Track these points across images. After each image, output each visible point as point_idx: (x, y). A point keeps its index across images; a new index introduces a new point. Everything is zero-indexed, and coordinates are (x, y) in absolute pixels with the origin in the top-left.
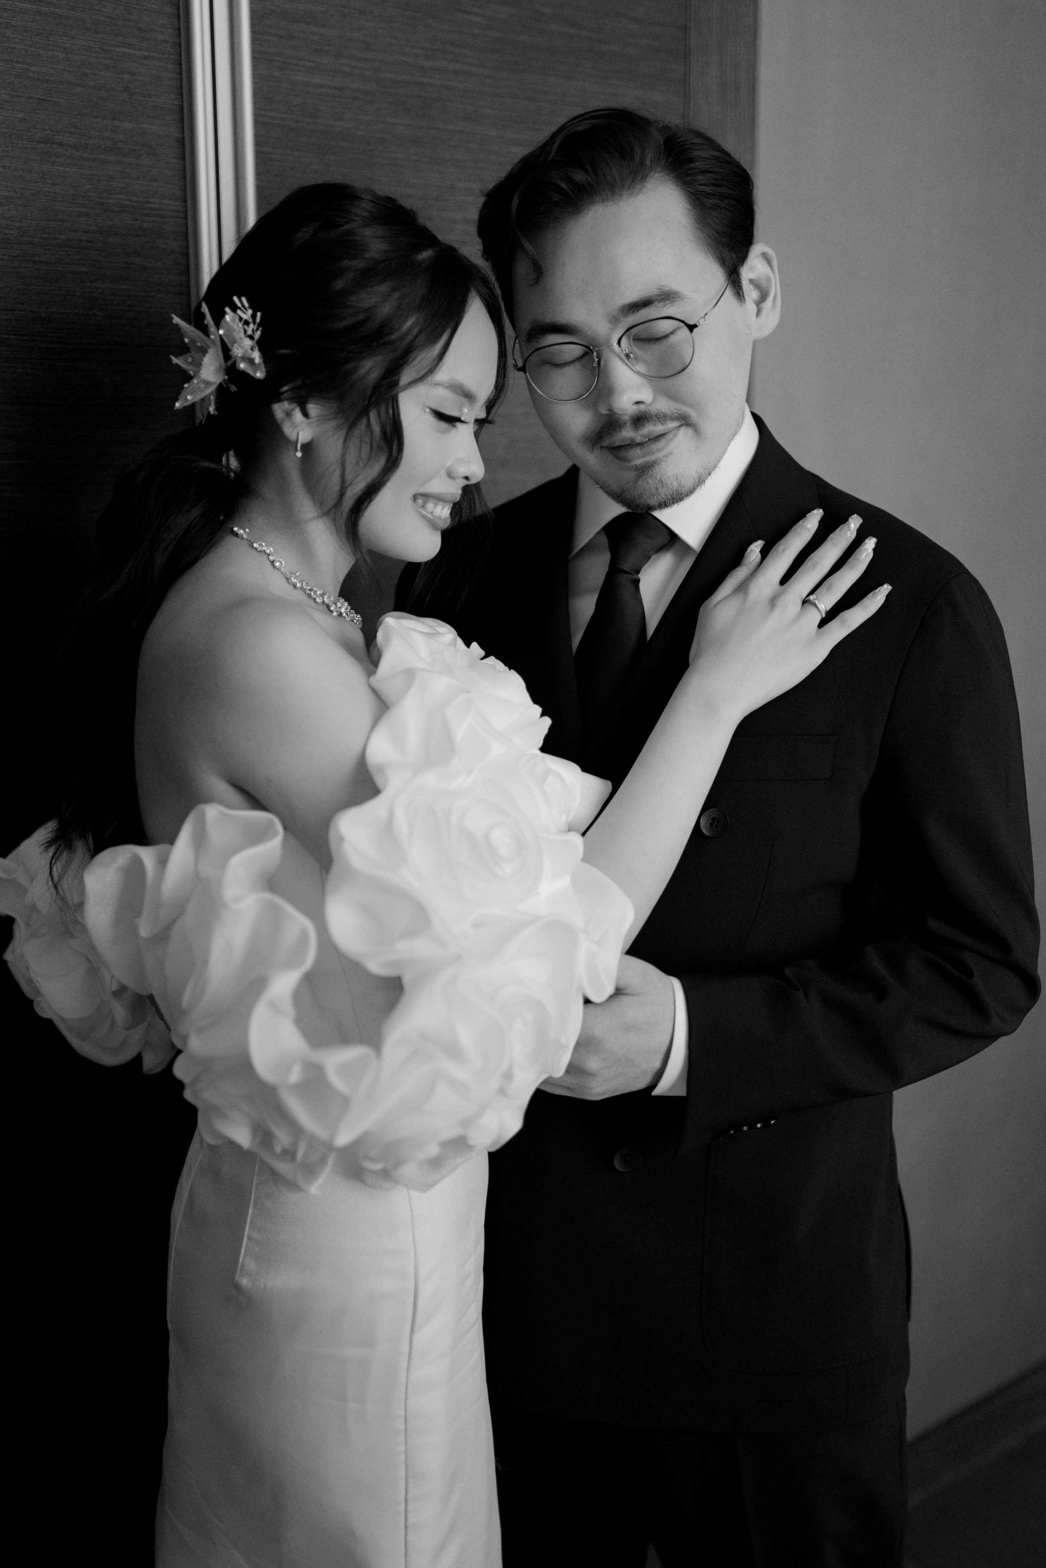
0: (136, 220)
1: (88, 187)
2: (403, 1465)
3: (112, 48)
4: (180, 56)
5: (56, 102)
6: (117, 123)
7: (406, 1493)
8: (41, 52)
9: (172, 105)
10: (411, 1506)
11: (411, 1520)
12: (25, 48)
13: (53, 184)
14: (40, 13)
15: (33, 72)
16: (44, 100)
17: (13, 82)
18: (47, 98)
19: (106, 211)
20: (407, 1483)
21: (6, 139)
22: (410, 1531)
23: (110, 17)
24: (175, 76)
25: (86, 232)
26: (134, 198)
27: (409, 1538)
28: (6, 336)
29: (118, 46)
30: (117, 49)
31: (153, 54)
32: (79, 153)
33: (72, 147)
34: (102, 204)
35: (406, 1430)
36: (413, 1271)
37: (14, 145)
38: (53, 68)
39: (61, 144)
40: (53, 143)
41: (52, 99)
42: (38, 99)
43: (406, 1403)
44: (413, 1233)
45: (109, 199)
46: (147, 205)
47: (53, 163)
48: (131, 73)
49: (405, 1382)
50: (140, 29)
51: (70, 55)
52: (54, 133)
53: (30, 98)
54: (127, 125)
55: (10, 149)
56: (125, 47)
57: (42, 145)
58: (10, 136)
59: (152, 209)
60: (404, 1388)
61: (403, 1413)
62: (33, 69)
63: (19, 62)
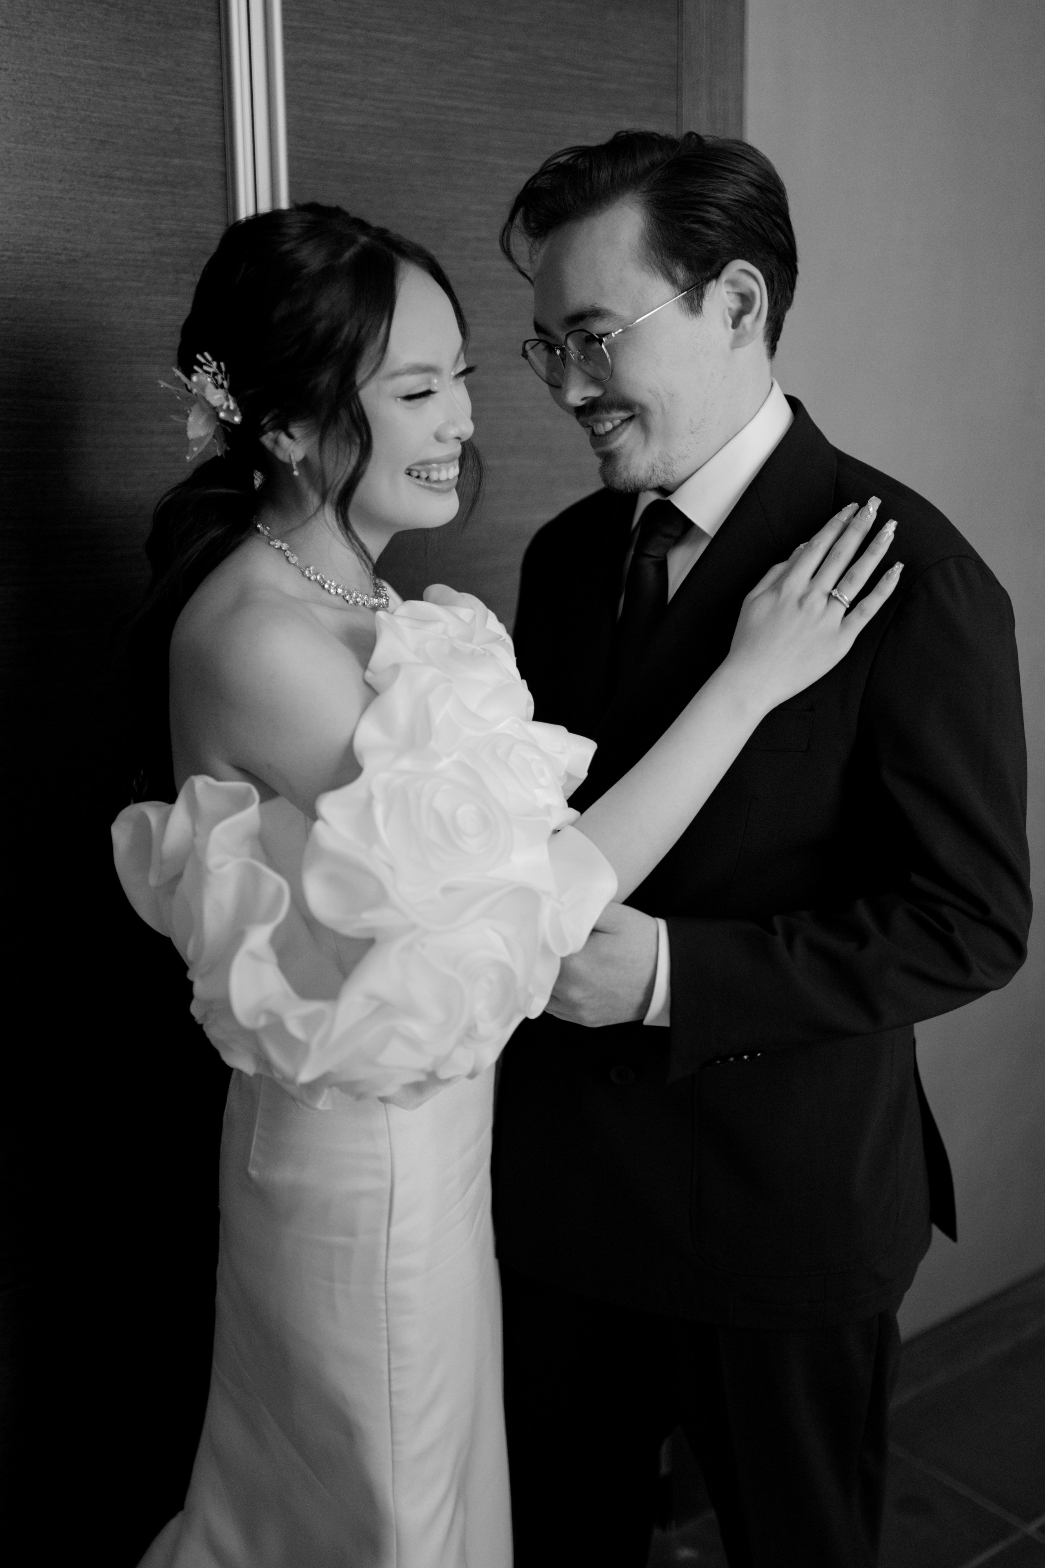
1: (142, 214)
2: (386, 1339)
3: (164, 96)
4: (223, 101)
5: (114, 143)
6: (167, 160)
7: (389, 1364)
8: (103, 101)
9: (215, 143)
10: (394, 1375)
11: (394, 1388)
12: (89, 98)
13: (113, 213)
14: (101, 67)
15: (95, 118)
16: (105, 141)
17: (78, 126)
18: (107, 140)
19: (158, 235)
20: (389, 1355)
21: (72, 175)
22: (393, 1398)
23: (161, 70)
24: (218, 118)
25: (141, 253)
26: (183, 224)
27: (394, 1403)
29: (169, 94)
30: (167, 97)
31: (200, 100)
32: (135, 186)
33: (128, 181)
34: (154, 229)
35: (387, 1310)
36: (390, 1172)
37: (79, 180)
38: (113, 114)
39: (119, 179)
40: (112, 178)
41: (110, 140)
42: (100, 141)
43: (386, 1287)
44: (390, 1139)
45: (161, 224)
46: (194, 229)
47: (112, 195)
48: (180, 117)
49: (384, 1269)
50: (188, 79)
51: (127, 103)
52: (112, 169)
53: (92, 139)
54: (176, 161)
55: (75, 183)
56: (175, 95)
57: (102, 180)
58: (76, 172)
59: (199, 232)
60: (384, 1274)
61: (384, 1295)
62: (95, 115)
63: (83, 110)
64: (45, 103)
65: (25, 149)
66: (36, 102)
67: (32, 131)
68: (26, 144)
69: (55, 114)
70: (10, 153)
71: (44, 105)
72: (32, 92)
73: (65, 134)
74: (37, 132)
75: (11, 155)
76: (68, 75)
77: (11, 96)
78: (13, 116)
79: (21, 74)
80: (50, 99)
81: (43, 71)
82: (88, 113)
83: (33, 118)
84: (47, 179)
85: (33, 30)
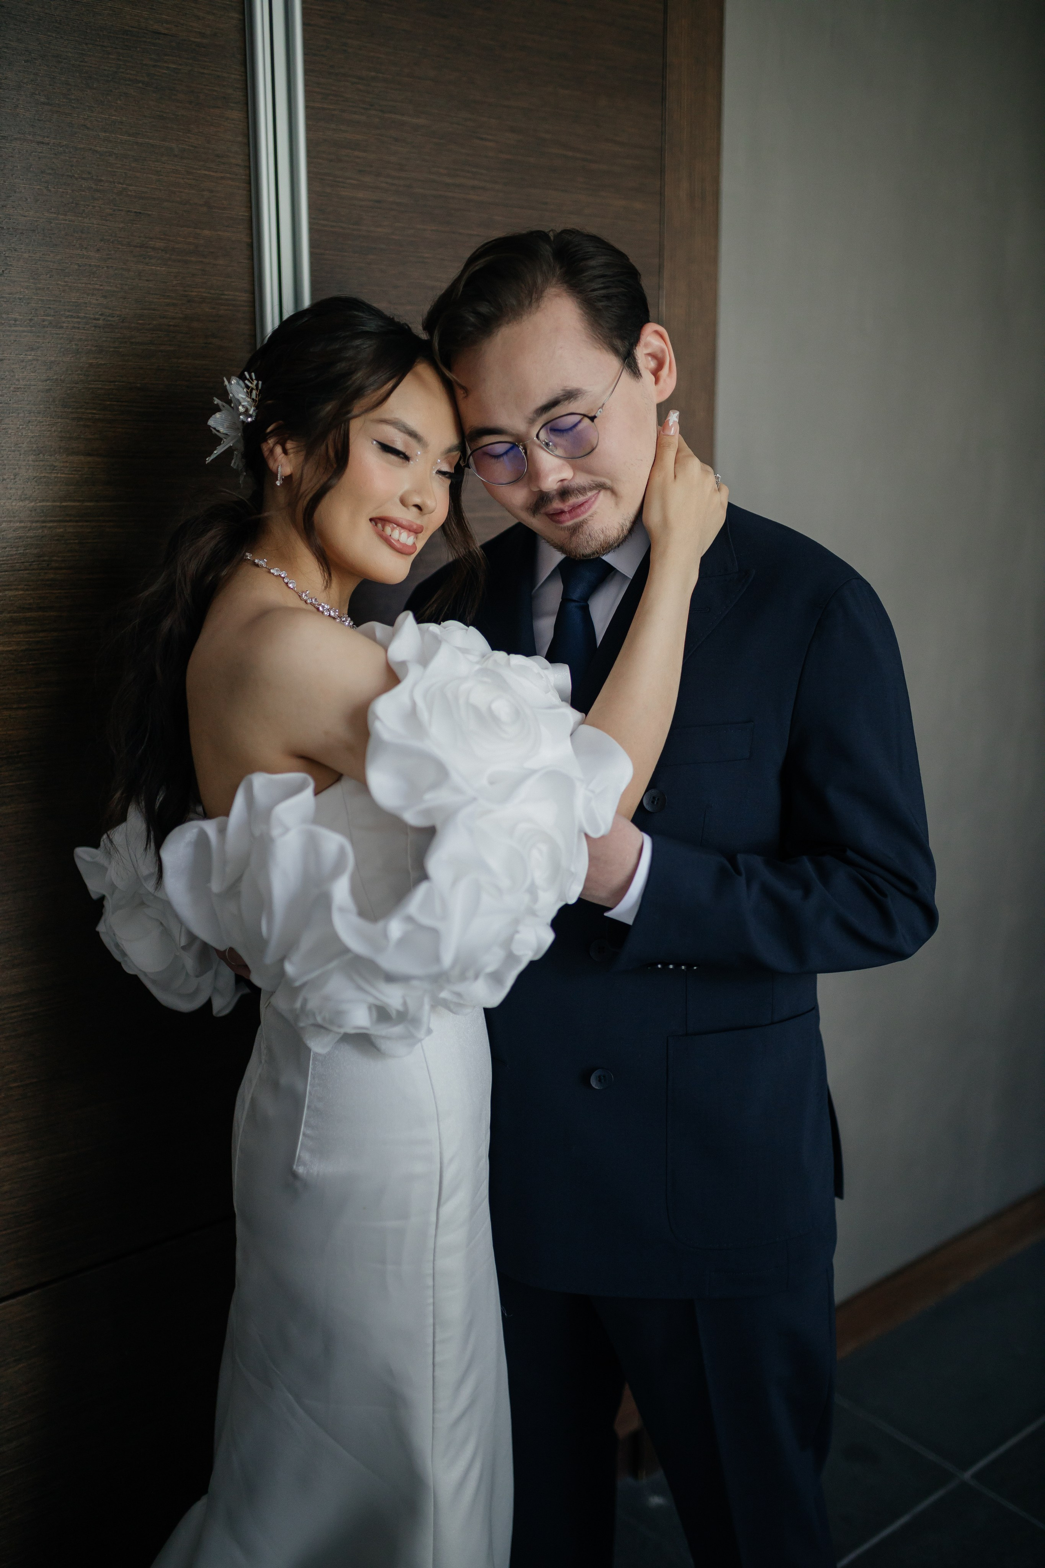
0: (214, 308)
1: (175, 282)
2: (432, 1315)
3: (195, 171)
4: (250, 176)
5: (149, 215)
6: (198, 231)
7: (434, 1337)
8: (138, 174)
9: (243, 216)
10: (438, 1348)
11: (438, 1359)
12: (125, 171)
13: (147, 280)
14: (137, 143)
15: (131, 191)
16: (140, 213)
17: (115, 199)
18: (142, 212)
19: (189, 301)
20: (434, 1329)
21: (109, 245)
22: (437, 1368)
23: (192, 146)
24: (245, 192)
25: (174, 318)
26: (213, 292)
27: (436, 1374)
28: (108, 403)
29: (200, 169)
30: (198, 172)
31: (228, 175)
32: (168, 255)
33: (162, 250)
34: (186, 296)
35: (434, 1286)
37: (116, 249)
38: (148, 188)
39: (154, 249)
40: (147, 247)
41: (145, 212)
42: (135, 212)
43: (434, 1264)
45: (192, 292)
46: (223, 297)
47: (147, 264)
48: (212, 191)
49: (433, 1247)
50: (218, 156)
51: (161, 177)
52: (147, 240)
53: (129, 211)
54: (206, 232)
55: (113, 252)
56: (205, 170)
57: (138, 249)
58: (113, 242)
59: (227, 300)
60: (433, 1251)
61: (431, 1272)
62: (131, 188)
63: (120, 183)
64: (83, 176)
65: (66, 220)
66: (76, 175)
67: (72, 203)
68: (66, 215)
69: (94, 186)
70: (51, 223)
71: (84, 179)
72: (72, 166)
73: (102, 206)
74: (77, 204)
75: (52, 225)
76: (105, 150)
77: (53, 169)
78: (54, 188)
79: (61, 149)
80: (89, 173)
81: (82, 146)
82: (124, 186)
83: (73, 191)
84: (86, 248)
85: (74, 107)
